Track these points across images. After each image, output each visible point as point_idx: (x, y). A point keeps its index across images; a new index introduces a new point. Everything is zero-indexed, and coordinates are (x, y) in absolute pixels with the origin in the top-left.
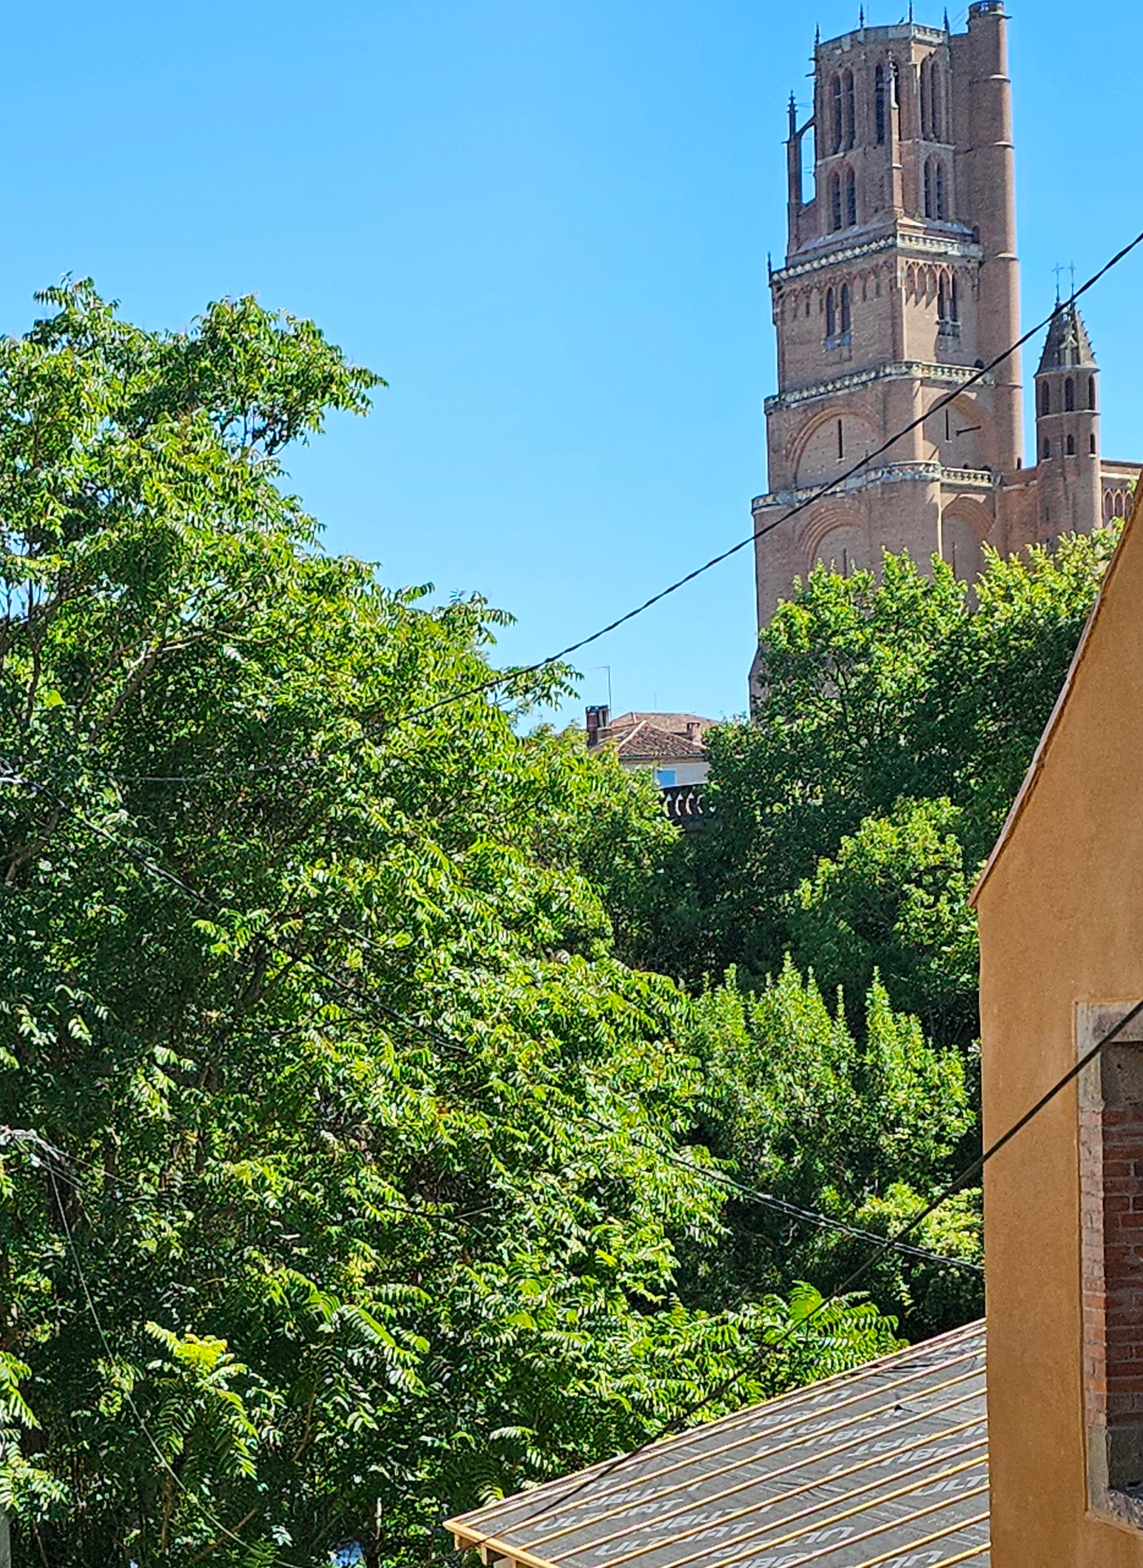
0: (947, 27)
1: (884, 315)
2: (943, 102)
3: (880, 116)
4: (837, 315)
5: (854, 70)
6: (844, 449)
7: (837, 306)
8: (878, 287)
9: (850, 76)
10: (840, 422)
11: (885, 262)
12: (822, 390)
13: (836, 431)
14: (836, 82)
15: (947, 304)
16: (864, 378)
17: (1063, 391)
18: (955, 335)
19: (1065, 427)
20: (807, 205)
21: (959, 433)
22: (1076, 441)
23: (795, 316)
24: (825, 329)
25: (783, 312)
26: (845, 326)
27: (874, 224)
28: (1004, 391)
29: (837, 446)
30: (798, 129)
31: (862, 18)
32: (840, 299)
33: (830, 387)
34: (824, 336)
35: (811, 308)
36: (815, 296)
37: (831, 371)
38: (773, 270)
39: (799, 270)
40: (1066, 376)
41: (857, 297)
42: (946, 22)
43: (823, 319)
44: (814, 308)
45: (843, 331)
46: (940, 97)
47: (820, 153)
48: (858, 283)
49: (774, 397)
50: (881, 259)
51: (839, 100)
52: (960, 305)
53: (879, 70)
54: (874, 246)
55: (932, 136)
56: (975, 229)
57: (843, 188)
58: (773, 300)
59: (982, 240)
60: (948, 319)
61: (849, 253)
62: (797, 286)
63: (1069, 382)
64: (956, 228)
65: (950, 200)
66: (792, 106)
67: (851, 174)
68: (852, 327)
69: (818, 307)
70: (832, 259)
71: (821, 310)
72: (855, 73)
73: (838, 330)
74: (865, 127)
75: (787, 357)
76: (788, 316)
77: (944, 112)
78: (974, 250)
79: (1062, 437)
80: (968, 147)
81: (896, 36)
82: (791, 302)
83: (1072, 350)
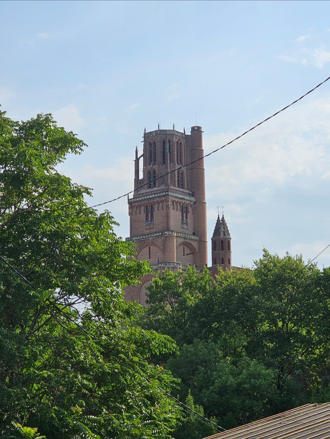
0: (185, 132)
1: (164, 215)
2: (183, 153)
3: (164, 155)
4: (149, 214)
5: (156, 141)
6: (151, 256)
7: (149, 212)
8: (163, 206)
9: (155, 143)
10: (150, 247)
11: (165, 199)
12: (144, 237)
13: (148, 250)
14: (150, 144)
15: (184, 214)
16: (158, 234)
17: (220, 244)
18: (187, 224)
19: (221, 255)
20: (141, 180)
21: (187, 254)
22: (224, 260)
23: (136, 214)
24: (145, 218)
25: (132, 212)
26: (152, 217)
27: (162, 187)
28: (202, 242)
29: (149, 255)
30: (138, 157)
31: (159, 127)
32: (150, 209)
33: (147, 236)
34: (145, 220)
35: (141, 211)
36: (143, 208)
37: (148, 231)
38: (129, 198)
39: (138, 199)
40: (221, 240)
41: (156, 209)
42: (184, 131)
43: (145, 215)
44: (142, 211)
45: (151, 219)
46: (182, 152)
47: (145, 165)
48: (156, 205)
49: (129, 238)
50: (164, 199)
51: (151, 150)
52: (189, 215)
53: (164, 142)
54: (161, 194)
55: (180, 163)
56: (193, 192)
57: (152, 176)
58: (129, 208)
59: (195, 196)
60: (184, 219)
61: (153, 196)
62: (137, 204)
63: (222, 242)
64: (187, 191)
65: (185, 183)
66: (137, 150)
67: (155, 171)
68: (154, 218)
69: (143, 211)
70: (148, 197)
71: (144, 212)
72: (156, 143)
73: (149, 219)
74: (159, 158)
75: (133, 226)
76: (134, 213)
77: (183, 157)
78: (193, 199)
79: (220, 258)
80: (190, 168)
81: (169, 133)
82: (135, 209)
83: (223, 231)
